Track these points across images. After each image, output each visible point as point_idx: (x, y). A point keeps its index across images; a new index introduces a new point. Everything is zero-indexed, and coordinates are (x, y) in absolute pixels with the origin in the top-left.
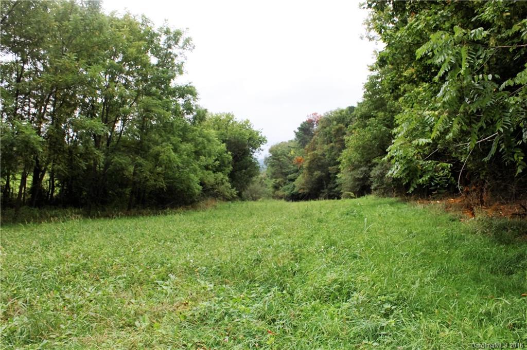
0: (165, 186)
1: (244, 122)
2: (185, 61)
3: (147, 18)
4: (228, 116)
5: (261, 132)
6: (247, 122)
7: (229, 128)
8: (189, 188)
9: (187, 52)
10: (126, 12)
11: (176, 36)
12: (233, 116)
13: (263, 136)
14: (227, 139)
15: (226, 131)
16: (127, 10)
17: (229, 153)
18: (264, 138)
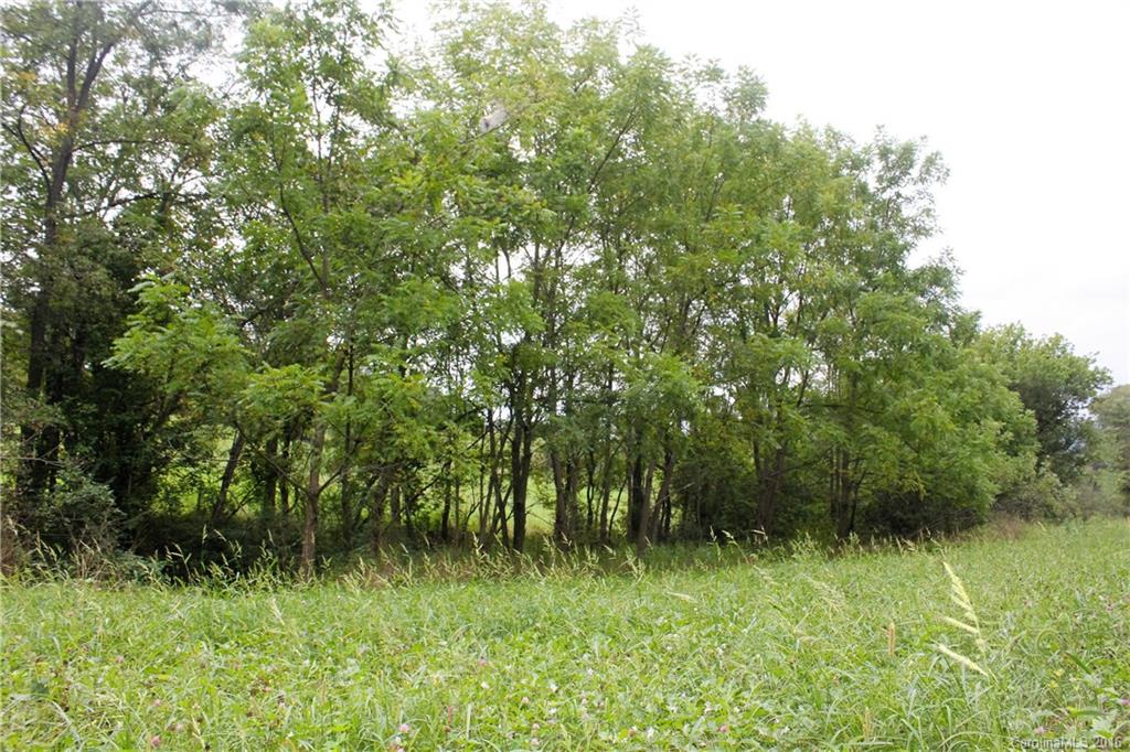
0: (922, 486)
1: (1050, 341)
2: (931, 207)
3: (836, 131)
4: (1009, 331)
5: (1094, 361)
6: (1058, 338)
7: (1016, 357)
8: (972, 491)
9: (933, 187)
10: (801, 123)
11: (906, 158)
12: (1022, 329)
13: (1100, 368)
14: (1018, 381)
15: (1011, 364)
16: (801, 120)
17: (1029, 412)
18: (1103, 373)
